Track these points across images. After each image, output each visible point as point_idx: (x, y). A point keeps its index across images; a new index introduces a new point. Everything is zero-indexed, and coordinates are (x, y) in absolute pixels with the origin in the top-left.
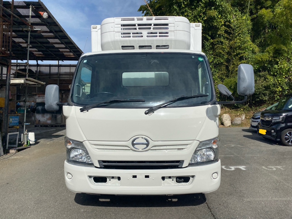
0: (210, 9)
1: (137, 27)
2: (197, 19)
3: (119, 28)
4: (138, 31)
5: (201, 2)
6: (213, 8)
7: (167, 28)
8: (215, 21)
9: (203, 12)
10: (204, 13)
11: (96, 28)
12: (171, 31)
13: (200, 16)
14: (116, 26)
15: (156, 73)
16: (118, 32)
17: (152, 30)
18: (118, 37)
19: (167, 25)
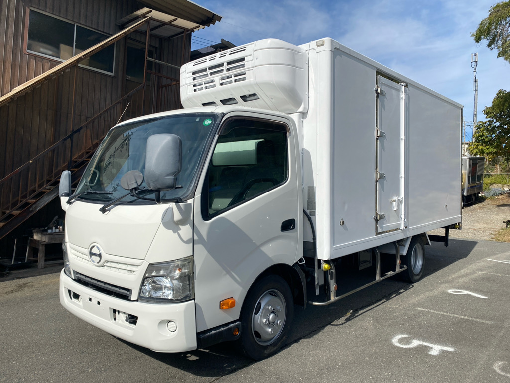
1: (208, 72)
3: (191, 79)
4: (209, 78)
7: (243, 66)
12: (250, 69)
14: (188, 75)
16: (190, 84)
17: (225, 73)
19: (242, 59)
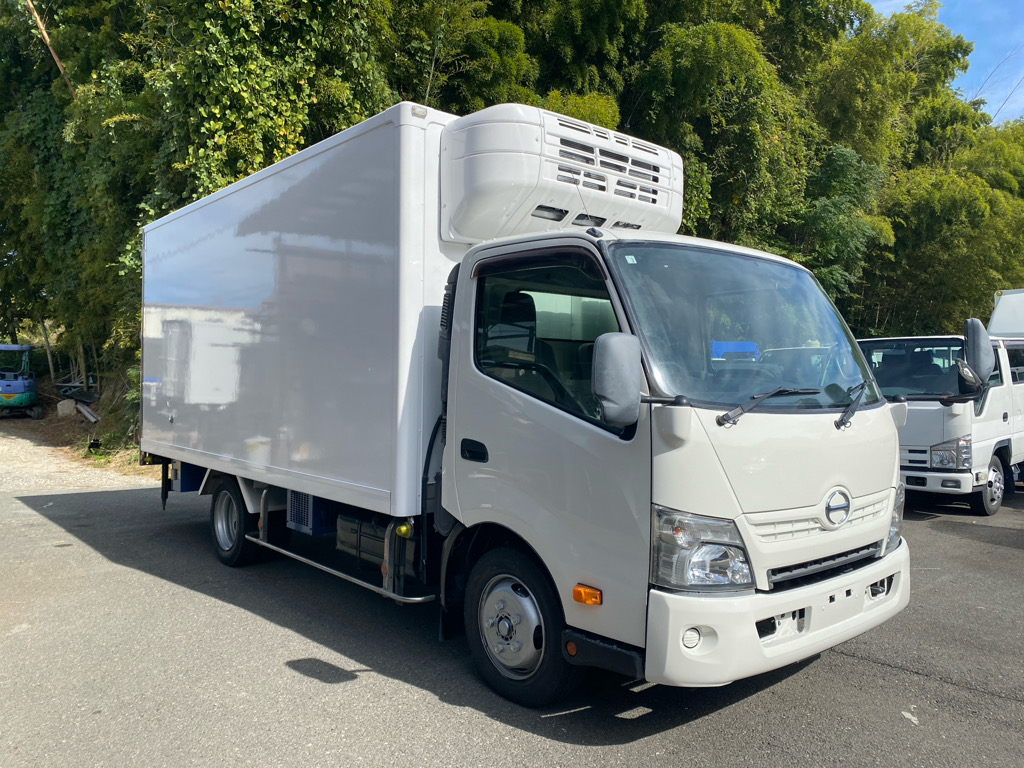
0: (330, 74)
1: (598, 157)
2: (288, 95)
3: (554, 149)
4: (596, 169)
5: (301, 42)
6: (338, 72)
7: (656, 180)
8: (341, 116)
9: (309, 79)
10: (311, 82)
11: (424, 117)
12: (664, 189)
13: (298, 89)
14: (549, 138)
15: (584, 302)
16: (550, 160)
17: (626, 177)
18: (550, 176)
19: (656, 169)
